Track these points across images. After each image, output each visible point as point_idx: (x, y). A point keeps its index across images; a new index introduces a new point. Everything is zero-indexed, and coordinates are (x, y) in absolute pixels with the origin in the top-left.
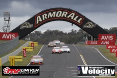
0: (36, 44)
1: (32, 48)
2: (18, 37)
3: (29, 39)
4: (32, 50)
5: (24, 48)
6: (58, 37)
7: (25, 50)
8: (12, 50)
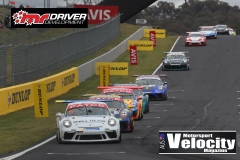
0: (161, 34)
1: (152, 43)
2: (118, 16)
3: (145, 22)
4: (151, 48)
5: (133, 43)
6: (215, 17)
7: (134, 47)
8: (103, 48)
